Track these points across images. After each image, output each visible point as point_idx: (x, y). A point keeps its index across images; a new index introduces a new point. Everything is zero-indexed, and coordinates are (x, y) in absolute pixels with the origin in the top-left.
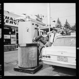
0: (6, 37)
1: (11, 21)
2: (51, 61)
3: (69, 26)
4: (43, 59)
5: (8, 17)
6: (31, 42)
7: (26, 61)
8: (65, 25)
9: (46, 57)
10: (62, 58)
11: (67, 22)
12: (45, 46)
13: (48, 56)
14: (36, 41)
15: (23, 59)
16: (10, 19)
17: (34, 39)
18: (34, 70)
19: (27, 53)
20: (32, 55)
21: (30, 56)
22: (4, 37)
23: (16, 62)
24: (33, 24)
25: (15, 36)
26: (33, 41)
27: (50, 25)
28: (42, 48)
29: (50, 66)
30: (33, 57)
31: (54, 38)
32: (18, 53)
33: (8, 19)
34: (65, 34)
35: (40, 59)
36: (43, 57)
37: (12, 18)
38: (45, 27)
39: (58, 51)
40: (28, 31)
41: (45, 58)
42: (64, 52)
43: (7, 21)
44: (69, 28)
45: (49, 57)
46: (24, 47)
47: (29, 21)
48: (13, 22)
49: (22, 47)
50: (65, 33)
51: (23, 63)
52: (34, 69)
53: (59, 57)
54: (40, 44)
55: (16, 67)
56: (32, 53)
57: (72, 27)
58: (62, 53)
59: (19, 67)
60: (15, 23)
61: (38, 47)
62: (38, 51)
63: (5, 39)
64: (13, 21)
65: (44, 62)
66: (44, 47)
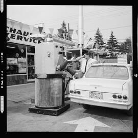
0: (12, 62)
1: (18, 36)
2: (82, 98)
4: (70, 96)
5: (15, 30)
6: (53, 72)
8: (110, 41)
9: (75, 92)
13: (77, 91)
14: (61, 71)
15: (42, 95)
16: (18, 33)
17: (59, 67)
20: (55, 90)
21: (52, 92)
22: (7, 62)
23: (30, 101)
24: (57, 47)
25: (25, 60)
26: (57, 71)
27: (82, 45)
28: (69, 80)
29: (80, 104)
30: (56, 92)
31: (86, 66)
33: (14, 32)
34: (109, 57)
36: (71, 92)
37: (20, 31)
38: (75, 48)
40: (49, 56)
41: (73, 94)
43: (12, 36)
44: (117, 46)
45: (79, 93)
46: (43, 78)
47: (51, 41)
48: (22, 37)
50: (108, 55)
52: (57, 110)
53: (92, 92)
54: (66, 74)
55: (32, 107)
56: (55, 87)
57: (120, 45)
58: (96, 88)
59: (36, 107)
60: (25, 38)
61: (64, 79)
62: (63, 84)
63: (9, 66)
64: (23, 36)
65: (72, 100)
66: (72, 79)
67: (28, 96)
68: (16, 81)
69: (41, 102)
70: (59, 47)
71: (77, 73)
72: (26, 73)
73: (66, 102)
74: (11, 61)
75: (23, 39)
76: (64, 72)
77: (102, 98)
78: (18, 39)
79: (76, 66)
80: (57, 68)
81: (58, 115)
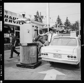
1: (10, 20)
2: (49, 58)
3: (70, 24)
4: (42, 56)
5: (8, 16)
6: (31, 42)
7: (27, 58)
10: (57, 55)
11: (67, 20)
12: (44, 45)
14: (36, 41)
15: (24, 56)
16: (9, 18)
21: (30, 54)
23: (17, 60)
24: (33, 26)
26: (33, 41)
27: (49, 25)
28: (41, 47)
29: (48, 62)
30: (33, 54)
33: (7, 18)
34: (65, 32)
35: (39, 57)
36: (42, 54)
37: (11, 17)
38: (45, 27)
40: (28, 32)
41: (44, 55)
42: (59, 50)
43: (6, 20)
45: (47, 54)
46: (25, 46)
47: (30, 23)
49: (23, 46)
51: (24, 60)
52: (34, 65)
53: (55, 54)
55: (18, 64)
56: (32, 51)
57: (72, 25)
58: (57, 51)
59: (21, 63)
60: (14, 21)
61: (38, 46)
62: (37, 49)
64: (12, 20)
65: (43, 59)
68: (9, 48)
70: (34, 27)
71: (46, 42)
73: (39, 60)
74: (5, 35)
76: (38, 42)
77: (61, 58)
78: (9, 22)
79: (45, 38)
80: (33, 40)
81: (34, 68)
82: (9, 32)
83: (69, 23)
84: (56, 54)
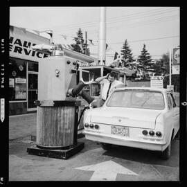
1: (16, 47)
2: (101, 135)
4: (85, 131)
5: (12, 38)
6: (62, 98)
8: (141, 57)
9: (92, 127)
10: (119, 130)
11: (144, 51)
12: (90, 105)
13: (94, 124)
14: (73, 97)
15: (46, 130)
16: (15, 43)
17: (70, 91)
18: (67, 152)
19: (55, 119)
20: (66, 124)
21: (60, 125)
23: (30, 138)
24: (68, 63)
25: (25, 81)
26: (67, 96)
27: (104, 61)
28: (85, 109)
29: (98, 144)
30: (66, 126)
32: (38, 120)
33: (11, 42)
34: (139, 79)
35: (79, 132)
36: (86, 126)
37: (19, 40)
38: (94, 66)
39: (113, 117)
40: (57, 76)
41: (90, 129)
42: (124, 118)
45: (97, 127)
46: (49, 107)
48: (21, 49)
49: (44, 107)
51: (46, 138)
53: (114, 127)
54: (80, 102)
55: (32, 147)
56: (64, 119)
57: (155, 63)
58: (120, 121)
59: (38, 146)
61: (77, 108)
62: (76, 115)
64: (23, 47)
65: (87, 138)
66: (88, 108)
67: (27, 131)
69: (45, 140)
70: (71, 64)
71: (96, 100)
72: (25, 100)
73: (79, 140)
75: (23, 52)
76: (78, 99)
77: (128, 135)
78: (15, 51)
79: (94, 91)
80: (68, 93)
81: (66, 159)
82: (14, 73)
83: (149, 57)
84: (117, 127)
